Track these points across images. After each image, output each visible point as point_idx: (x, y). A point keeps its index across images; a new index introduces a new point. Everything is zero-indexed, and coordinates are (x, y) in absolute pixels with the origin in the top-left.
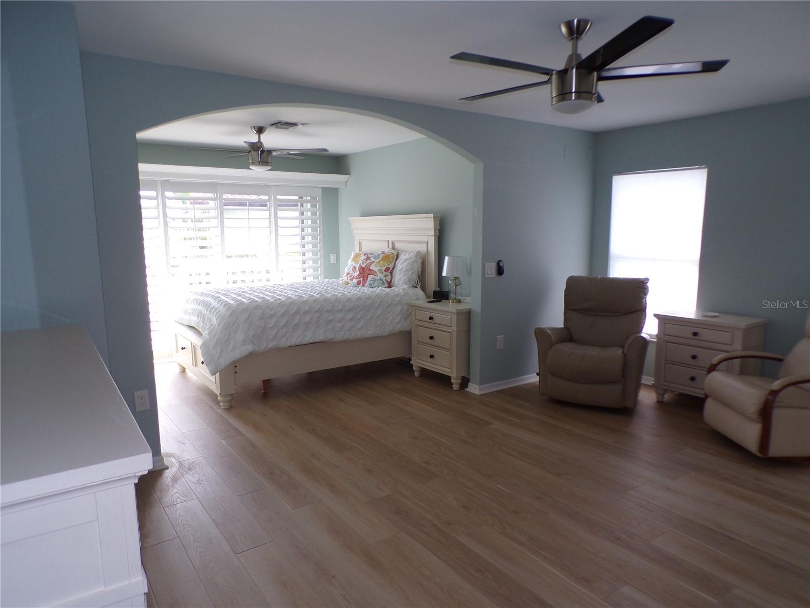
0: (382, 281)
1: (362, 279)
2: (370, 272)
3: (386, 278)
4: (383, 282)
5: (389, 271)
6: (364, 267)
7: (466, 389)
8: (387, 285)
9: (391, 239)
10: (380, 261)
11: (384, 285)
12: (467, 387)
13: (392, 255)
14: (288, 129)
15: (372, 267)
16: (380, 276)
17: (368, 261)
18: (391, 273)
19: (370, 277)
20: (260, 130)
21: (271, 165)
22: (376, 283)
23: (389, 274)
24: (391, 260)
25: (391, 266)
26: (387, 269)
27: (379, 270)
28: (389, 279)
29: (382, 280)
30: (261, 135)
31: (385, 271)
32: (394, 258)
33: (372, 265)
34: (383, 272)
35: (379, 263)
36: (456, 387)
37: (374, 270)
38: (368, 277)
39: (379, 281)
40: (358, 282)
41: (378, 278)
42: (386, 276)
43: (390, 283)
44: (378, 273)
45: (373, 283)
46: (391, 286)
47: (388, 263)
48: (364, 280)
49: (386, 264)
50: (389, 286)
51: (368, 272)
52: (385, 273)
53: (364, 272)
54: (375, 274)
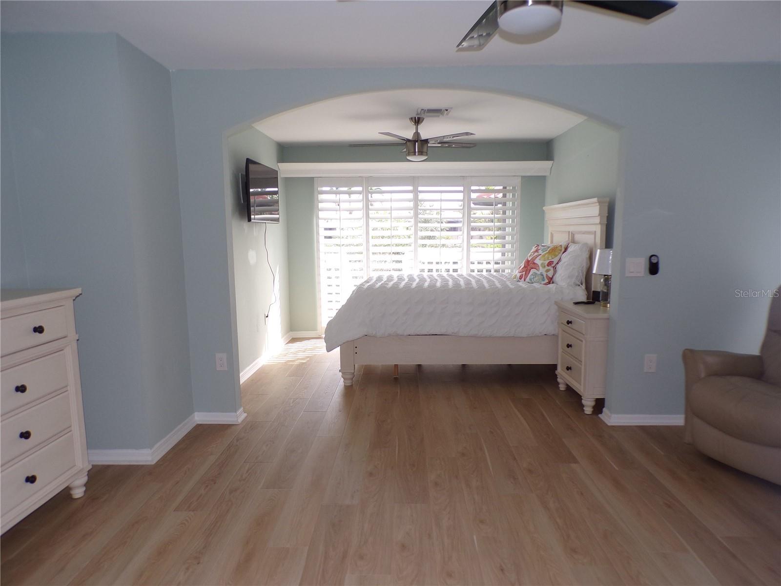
0: (542, 277)
1: (524, 273)
2: (533, 266)
3: (548, 273)
4: (544, 277)
5: (553, 265)
6: (529, 260)
7: (600, 415)
8: (547, 281)
9: (571, 229)
10: (546, 254)
11: (543, 280)
12: (601, 412)
13: (560, 248)
14: (439, 116)
15: (538, 261)
16: (542, 270)
17: (536, 254)
18: (555, 268)
19: (533, 271)
20: (417, 121)
21: (427, 155)
22: (536, 278)
23: (552, 269)
24: (557, 253)
25: (555, 260)
26: (550, 264)
27: (542, 264)
28: (550, 274)
29: (543, 275)
30: (419, 126)
31: (548, 265)
32: (561, 251)
33: (537, 259)
34: (545, 266)
35: (544, 256)
36: (588, 410)
37: (537, 264)
38: (530, 270)
40: (520, 276)
41: (539, 273)
42: (548, 271)
43: (551, 279)
44: (541, 268)
45: (533, 278)
46: (551, 282)
47: (553, 257)
48: (526, 275)
49: (552, 257)
50: (549, 283)
51: (531, 265)
52: (547, 268)
53: (529, 265)
54: (537, 268)
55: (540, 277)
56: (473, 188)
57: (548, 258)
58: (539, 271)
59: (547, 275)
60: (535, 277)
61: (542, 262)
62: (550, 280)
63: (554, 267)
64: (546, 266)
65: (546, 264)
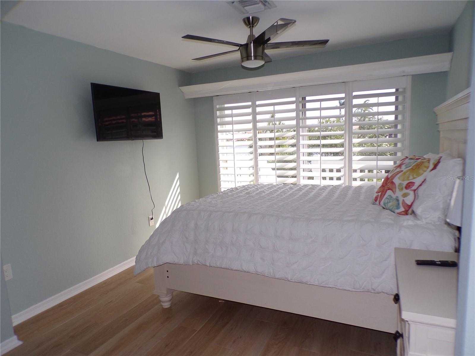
0: (397, 203)
1: (380, 194)
2: (391, 186)
3: (404, 199)
4: (399, 204)
5: (414, 188)
6: (389, 177)
8: (402, 209)
10: (408, 171)
11: (399, 208)
13: (426, 164)
15: (397, 180)
16: (399, 193)
17: (398, 170)
19: (389, 192)
22: (391, 204)
23: (412, 193)
25: (418, 181)
26: (410, 186)
27: (400, 185)
28: (409, 200)
29: (398, 200)
31: (407, 188)
33: (397, 177)
34: (402, 189)
35: (405, 173)
37: (395, 184)
38: (386, 192)
39: (394, 201)
40: (376, 197)
41: (394, 196)
42: (405, 195)
43: (410, 206)
44: (397, 190)
45: (387, 203)
46: (410, 211)
47: (415, 176)
48: (382, 196)
49: (413, 176)
50: (406, 213)
51: (389, 185)
52: (405, 191)
53: (386, 184)
54: (394, 190)
55: (395, 203)
56: (355, 94)
57: (408, 177)
58: (394, 194)
59: (403, 200)
60: (390, 202)
61: (400, 182)
62: (407, 208)
63: (415, 191)
64: (404, 189)
65: (404, 186)
